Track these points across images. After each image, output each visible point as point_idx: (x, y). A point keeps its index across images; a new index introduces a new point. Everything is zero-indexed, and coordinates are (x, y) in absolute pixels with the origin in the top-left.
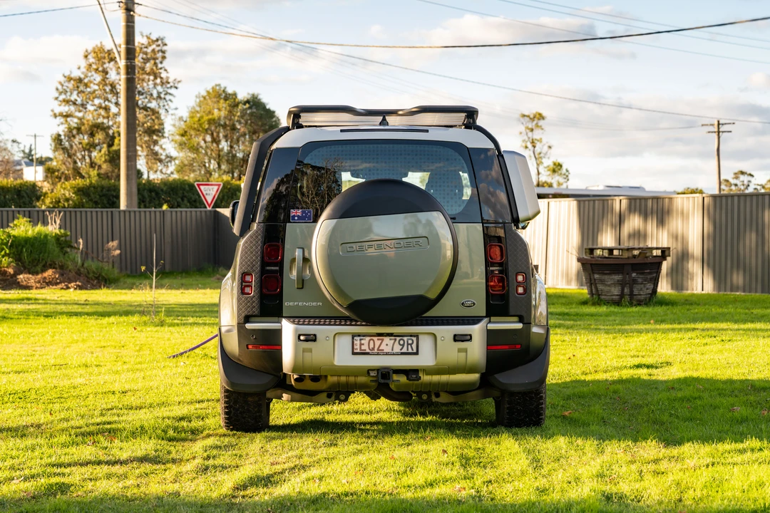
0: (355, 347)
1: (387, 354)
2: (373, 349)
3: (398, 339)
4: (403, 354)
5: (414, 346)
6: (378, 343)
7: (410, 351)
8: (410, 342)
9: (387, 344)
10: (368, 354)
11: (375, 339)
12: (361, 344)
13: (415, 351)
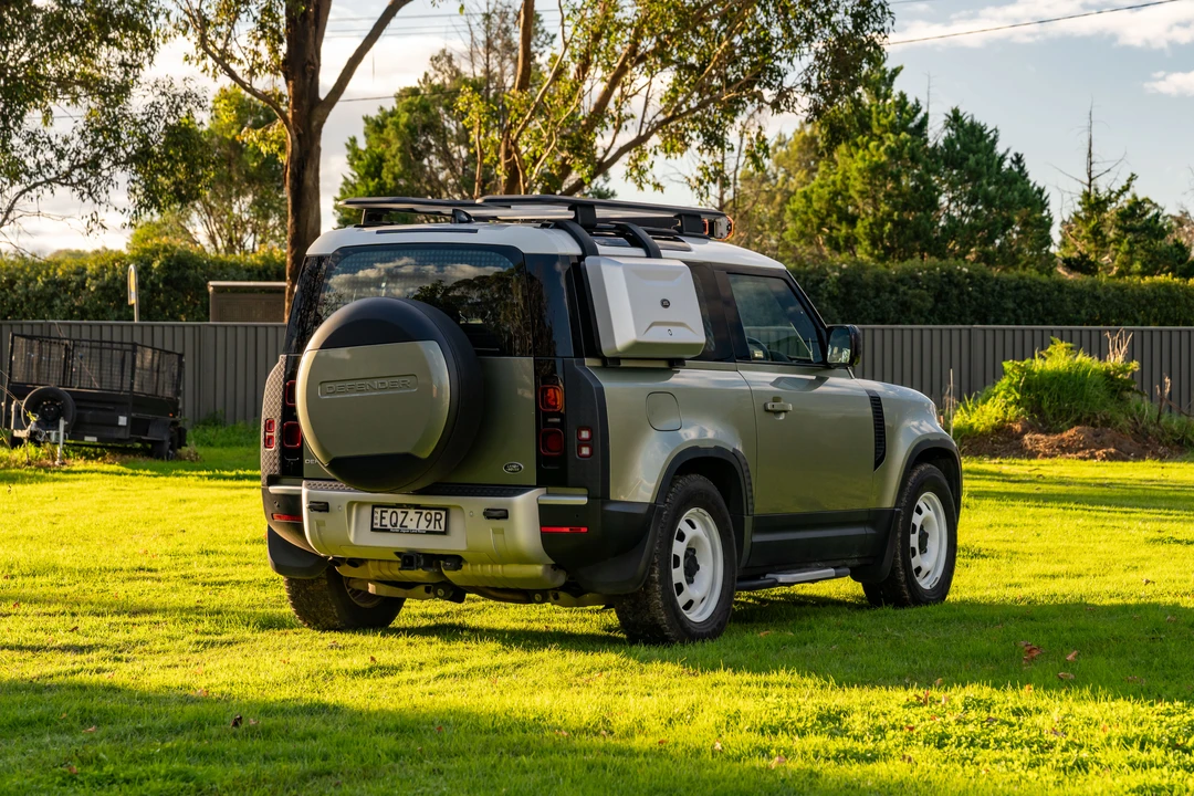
0: (375, 521)
1: (410, 532)
2: (395, 525)
3: (425, 512)
4: (428, 532)
5: (443, 522)
6: (401, 516)
7: (438, 529)
8: (438, 517)
9: (412, 520)
10: (388, 531)
11: (399, 511)
12: (382, 518)
13: (443, 529)
